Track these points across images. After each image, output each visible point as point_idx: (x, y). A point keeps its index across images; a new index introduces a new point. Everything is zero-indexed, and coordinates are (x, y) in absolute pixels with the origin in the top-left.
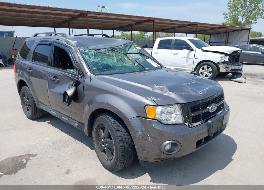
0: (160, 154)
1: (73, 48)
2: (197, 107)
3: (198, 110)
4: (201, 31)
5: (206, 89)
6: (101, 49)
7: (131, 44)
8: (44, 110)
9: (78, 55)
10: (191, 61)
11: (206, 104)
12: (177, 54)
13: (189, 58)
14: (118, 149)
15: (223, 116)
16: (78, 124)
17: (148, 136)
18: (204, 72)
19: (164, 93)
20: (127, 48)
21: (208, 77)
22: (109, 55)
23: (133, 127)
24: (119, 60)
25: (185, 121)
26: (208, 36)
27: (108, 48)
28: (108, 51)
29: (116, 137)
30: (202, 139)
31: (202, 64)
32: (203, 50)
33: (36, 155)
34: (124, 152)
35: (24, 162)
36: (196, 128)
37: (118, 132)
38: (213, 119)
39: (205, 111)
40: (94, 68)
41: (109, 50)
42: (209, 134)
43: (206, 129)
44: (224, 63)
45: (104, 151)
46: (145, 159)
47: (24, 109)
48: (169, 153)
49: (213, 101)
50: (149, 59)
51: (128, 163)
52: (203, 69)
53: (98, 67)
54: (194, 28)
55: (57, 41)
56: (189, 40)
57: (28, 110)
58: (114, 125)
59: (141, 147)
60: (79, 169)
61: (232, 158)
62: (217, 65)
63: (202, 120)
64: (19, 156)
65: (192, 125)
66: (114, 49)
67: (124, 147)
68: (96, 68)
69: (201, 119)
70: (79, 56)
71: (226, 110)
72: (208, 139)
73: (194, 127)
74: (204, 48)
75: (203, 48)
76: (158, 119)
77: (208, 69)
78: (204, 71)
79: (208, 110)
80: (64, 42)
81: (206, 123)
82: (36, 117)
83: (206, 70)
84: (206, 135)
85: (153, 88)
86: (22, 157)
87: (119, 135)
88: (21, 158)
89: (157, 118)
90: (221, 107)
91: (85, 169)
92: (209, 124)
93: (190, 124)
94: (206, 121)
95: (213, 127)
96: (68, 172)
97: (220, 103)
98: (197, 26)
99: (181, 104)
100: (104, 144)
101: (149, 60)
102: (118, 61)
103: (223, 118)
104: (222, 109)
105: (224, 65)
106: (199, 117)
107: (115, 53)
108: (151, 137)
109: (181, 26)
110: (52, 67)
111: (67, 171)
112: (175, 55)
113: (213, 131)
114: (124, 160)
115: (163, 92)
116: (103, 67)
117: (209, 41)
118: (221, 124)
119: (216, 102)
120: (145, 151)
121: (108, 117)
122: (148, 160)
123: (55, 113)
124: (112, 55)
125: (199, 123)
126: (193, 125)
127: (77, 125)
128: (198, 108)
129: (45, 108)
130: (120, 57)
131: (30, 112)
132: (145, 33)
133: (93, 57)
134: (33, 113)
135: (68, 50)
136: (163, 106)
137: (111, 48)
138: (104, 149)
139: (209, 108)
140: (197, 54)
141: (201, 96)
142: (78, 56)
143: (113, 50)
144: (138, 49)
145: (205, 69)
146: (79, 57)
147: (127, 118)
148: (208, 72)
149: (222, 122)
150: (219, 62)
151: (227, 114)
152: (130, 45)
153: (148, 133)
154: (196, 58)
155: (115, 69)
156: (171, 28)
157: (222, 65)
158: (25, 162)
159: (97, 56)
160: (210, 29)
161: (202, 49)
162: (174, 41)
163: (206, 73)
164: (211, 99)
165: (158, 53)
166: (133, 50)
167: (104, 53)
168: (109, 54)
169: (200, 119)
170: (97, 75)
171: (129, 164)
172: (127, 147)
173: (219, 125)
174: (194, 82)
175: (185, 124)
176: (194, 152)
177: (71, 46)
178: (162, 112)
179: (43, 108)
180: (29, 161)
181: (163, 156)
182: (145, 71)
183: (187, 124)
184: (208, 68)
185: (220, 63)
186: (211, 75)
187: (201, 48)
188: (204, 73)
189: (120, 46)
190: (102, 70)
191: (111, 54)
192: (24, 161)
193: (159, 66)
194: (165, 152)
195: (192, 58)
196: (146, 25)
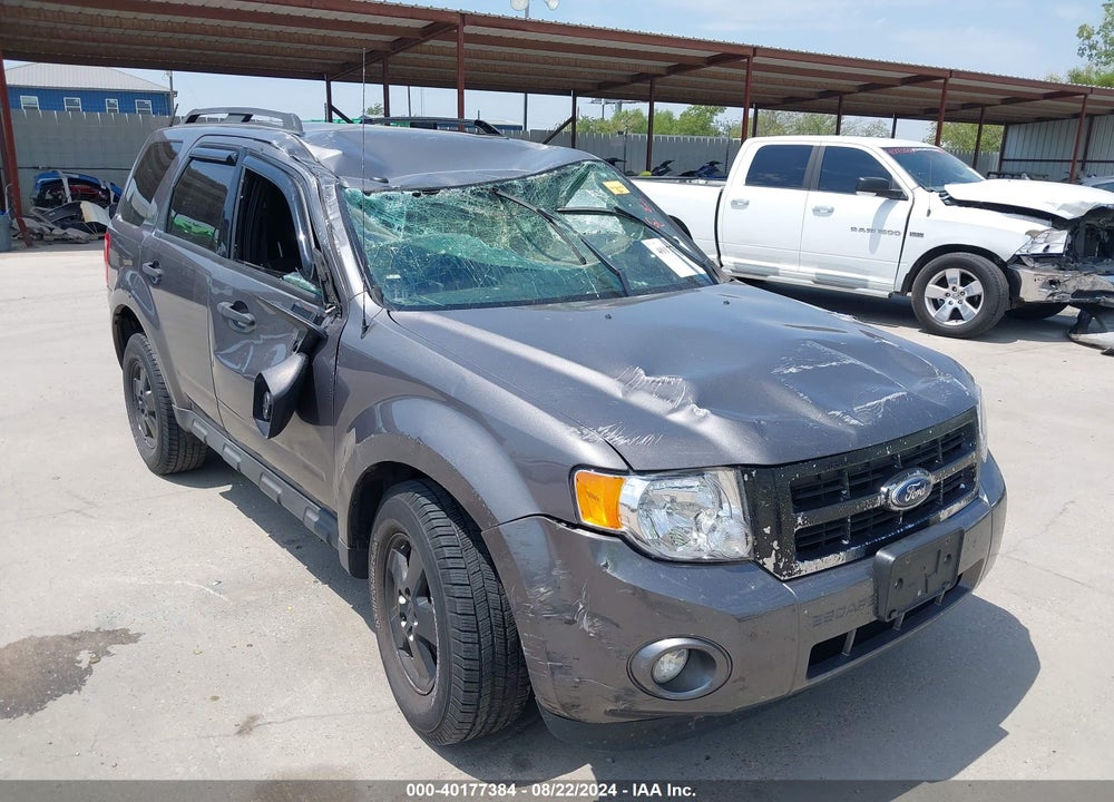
0: (629, 692)
1: (313, 181)
2: (826, 485)
3: (833, 498)
4: (964, 107)
5: (884, 400)
6: (443, 188)
7: (582, 170)
8: (202, 440)
9: (329, 212)
10: (890, 244)
11: (874, 472)
12: (831, 211)
13: (880, 231)
14: (449, 653)
15: (961, 534)
16: (319, 514)
17: (581, 606)
18: (948, 300)
19: (674, 411)
20: (565, 188)
21: (962, 319)
22: (477, 218)
23: (513, 560)
24: (519, 241)
25: (760, 549)
26: (993, 132)
27: (475, 185)
28: (473, 199)
29: (446, 599)
30: (844, 637)
31: (938, 259)
32: (951, 199)
33: (139, 635)
34: (475, 665)
35: (80, 662)
36: (810, 584)
37: (456, 576)
38: (905, 545)
39: (866, 504)
40: (391, 277)
41: (480, 195)
42: (881, 613)
43: (867, 589)
44: (1044, 258)
45: (407, 647)
46: (564, 706)
47: (135, 429)
48: (673, 695)
49: (918, 457)
50: (656, 239)
51: (499, 716)
52: (943, 282)
53: (410, 269)
54: (931, 92)
55: (257, 146)
56: (886, 149)
57: (149, 434)
58: (443, 541)
59: (548, 654)
60: (295, 718)
61: (1001, 726)
62: (1010, 268)
63: (848, 546)
64: (69, 637)
65: (792, 568)
66: (503, 188)
67: (479, 643)
68: (397, 276)
69: (845, 542)
70: (331, 218)
71: (985, 499)
72: (872, 634)
73: (805, 579)
74: (956, 190)
75: (948, 188)
76: (630, 536)
77: (963, 284)
78: (947, 295)
79: (880, 500)
80: (283, 155)
81: (869, 563)
82: (179, 467)
83: (954, 289)
84: (866, 617)
85: (630, 385)
86: (77, 639)
87: (457, 591)
88: (75, 647)
89: (624, 529)
90: (963, 486)
91: (323, 717)
92: (881, 567)
93: (782, 564)
94: (870, 552)
95: (901, 580)
96: (246, 728)
97: (953, 469)
98: (944, 86)
99: (744, 468)
100: (409, 617)
101: (655, 245)
102: (516, 244)
103: (962, 538)
104: (965, 492)
105: (1045, 271)
106: (838, 529)
107: (506, 207)
108: (592, 616)
109: (873, 85)
110: (231, 262)
111: (245, 719)
112: (824, 215)
113: (899, 602)
114: (478, 700)
115: (670, 406)
116: (431, 273)
117: (998, 153)
118: (951, 567)
119: (933, 460)
120: (566, 674)
121: (424, 500)
122: (576, 716)
123: (238, 459)
124: (492, 218)
125: (832, 560)
126: (800, 571)
127: (315, 519)
128: (831, 489)
129: (205, 433)
130: (527, 227)
131: (155, 441)
132: (712, 113)
133: (403, 223)
134: (166, 448)
135: (292, 189)
136: (653, 476)
137: (490, 186)
138: (407, 641)
139: (891, 492)
140: (918, 214)
141: (853, 432)
142: (327, 218)
143: (497, 193)
144: (616, 192)
145: (951, 286)
146: (333, 223)
147: (494, 520)
148: (964, 298)
149: (954, 557)
150: (1019, 253)
151: (989, 517)
152: (578, 174)
153: (580, 594)
154: (911, 234)
155: (488, 283)
156: (828, 93)
157: (1033, 268)
158: (84, 665)
159: (423, 219)
160: (1005, 102)
161: (943, 194)
162: (822, 153)
163: (955, 304)
164: (907, 447)
165: (747, 204)
166: (587, 197)
167: (453, 208)
168: (478, 210)
169: (840, 539)
170: (401, 308)
171: (503, 719)
172: (493, 645)
173: (936, 571)
174: (837, 361)
175: (761, 562)
176: (796, 695)
177: (306, 174)
178: (646, 503)
179: (201, 430)
180: (104, 659)
181: (647, 705)
182: (627, 296)
183: (769, 563)
184: (965, 280)
185: (1024, 259)
186: (976, 311)
187: (940, 189)
188: (946, 303)
189: (532, 178)
190: (423, 287)
191: (486, 212)
192: (84, 657)
193: (702, 272)
194: (651, 687)
195: (897, 233)
196: (715, 76)
